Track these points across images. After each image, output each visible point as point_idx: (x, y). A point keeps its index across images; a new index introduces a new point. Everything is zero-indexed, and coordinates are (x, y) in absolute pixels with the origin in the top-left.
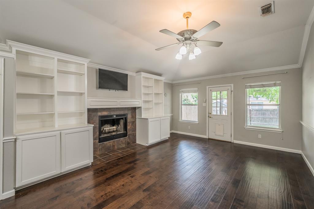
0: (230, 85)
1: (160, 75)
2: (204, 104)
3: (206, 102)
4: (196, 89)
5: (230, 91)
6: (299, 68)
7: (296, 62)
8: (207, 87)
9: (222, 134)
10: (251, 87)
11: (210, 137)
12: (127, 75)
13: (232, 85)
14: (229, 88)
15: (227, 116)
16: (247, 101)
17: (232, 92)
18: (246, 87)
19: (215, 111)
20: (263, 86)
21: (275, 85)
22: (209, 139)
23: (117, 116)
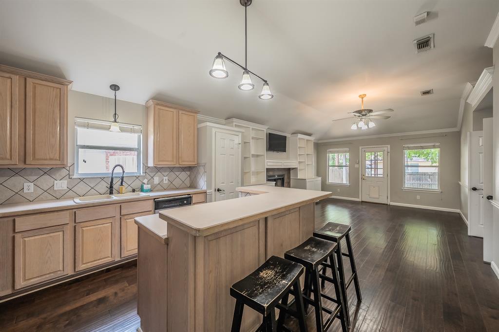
0: (387, 146)
1: (310, 135)
2: (356, 166)
3: (358, 163)
4: (347, 149)
5: (386, 153)
6: (458, 132)
7: (455, 126)
8: (360, 148)
9: (377, 196)
10: (409, 148)
11: (364, 200)
12: (286, 137)
13: (389, 146)
14: (386, 149)
15: (383, 177)
16: (404, 163)
17: (389, 154)
18: (404, 148)
19: (369, 173)
20: (422, 148)
21: (434, 147)
22: (362, 202)
23: (278, 176)
